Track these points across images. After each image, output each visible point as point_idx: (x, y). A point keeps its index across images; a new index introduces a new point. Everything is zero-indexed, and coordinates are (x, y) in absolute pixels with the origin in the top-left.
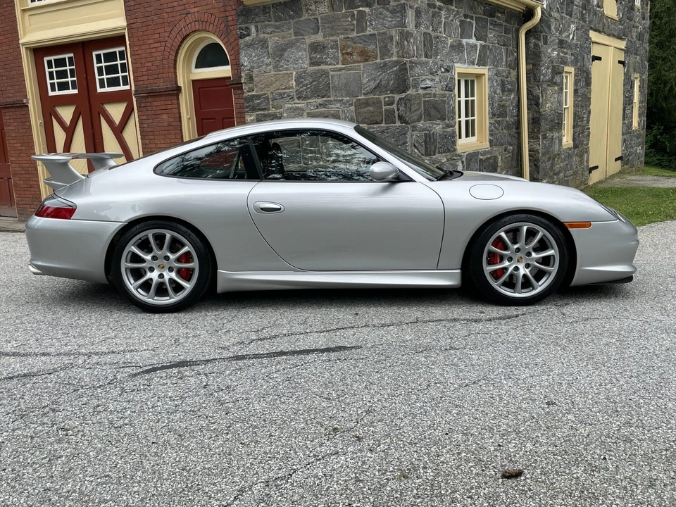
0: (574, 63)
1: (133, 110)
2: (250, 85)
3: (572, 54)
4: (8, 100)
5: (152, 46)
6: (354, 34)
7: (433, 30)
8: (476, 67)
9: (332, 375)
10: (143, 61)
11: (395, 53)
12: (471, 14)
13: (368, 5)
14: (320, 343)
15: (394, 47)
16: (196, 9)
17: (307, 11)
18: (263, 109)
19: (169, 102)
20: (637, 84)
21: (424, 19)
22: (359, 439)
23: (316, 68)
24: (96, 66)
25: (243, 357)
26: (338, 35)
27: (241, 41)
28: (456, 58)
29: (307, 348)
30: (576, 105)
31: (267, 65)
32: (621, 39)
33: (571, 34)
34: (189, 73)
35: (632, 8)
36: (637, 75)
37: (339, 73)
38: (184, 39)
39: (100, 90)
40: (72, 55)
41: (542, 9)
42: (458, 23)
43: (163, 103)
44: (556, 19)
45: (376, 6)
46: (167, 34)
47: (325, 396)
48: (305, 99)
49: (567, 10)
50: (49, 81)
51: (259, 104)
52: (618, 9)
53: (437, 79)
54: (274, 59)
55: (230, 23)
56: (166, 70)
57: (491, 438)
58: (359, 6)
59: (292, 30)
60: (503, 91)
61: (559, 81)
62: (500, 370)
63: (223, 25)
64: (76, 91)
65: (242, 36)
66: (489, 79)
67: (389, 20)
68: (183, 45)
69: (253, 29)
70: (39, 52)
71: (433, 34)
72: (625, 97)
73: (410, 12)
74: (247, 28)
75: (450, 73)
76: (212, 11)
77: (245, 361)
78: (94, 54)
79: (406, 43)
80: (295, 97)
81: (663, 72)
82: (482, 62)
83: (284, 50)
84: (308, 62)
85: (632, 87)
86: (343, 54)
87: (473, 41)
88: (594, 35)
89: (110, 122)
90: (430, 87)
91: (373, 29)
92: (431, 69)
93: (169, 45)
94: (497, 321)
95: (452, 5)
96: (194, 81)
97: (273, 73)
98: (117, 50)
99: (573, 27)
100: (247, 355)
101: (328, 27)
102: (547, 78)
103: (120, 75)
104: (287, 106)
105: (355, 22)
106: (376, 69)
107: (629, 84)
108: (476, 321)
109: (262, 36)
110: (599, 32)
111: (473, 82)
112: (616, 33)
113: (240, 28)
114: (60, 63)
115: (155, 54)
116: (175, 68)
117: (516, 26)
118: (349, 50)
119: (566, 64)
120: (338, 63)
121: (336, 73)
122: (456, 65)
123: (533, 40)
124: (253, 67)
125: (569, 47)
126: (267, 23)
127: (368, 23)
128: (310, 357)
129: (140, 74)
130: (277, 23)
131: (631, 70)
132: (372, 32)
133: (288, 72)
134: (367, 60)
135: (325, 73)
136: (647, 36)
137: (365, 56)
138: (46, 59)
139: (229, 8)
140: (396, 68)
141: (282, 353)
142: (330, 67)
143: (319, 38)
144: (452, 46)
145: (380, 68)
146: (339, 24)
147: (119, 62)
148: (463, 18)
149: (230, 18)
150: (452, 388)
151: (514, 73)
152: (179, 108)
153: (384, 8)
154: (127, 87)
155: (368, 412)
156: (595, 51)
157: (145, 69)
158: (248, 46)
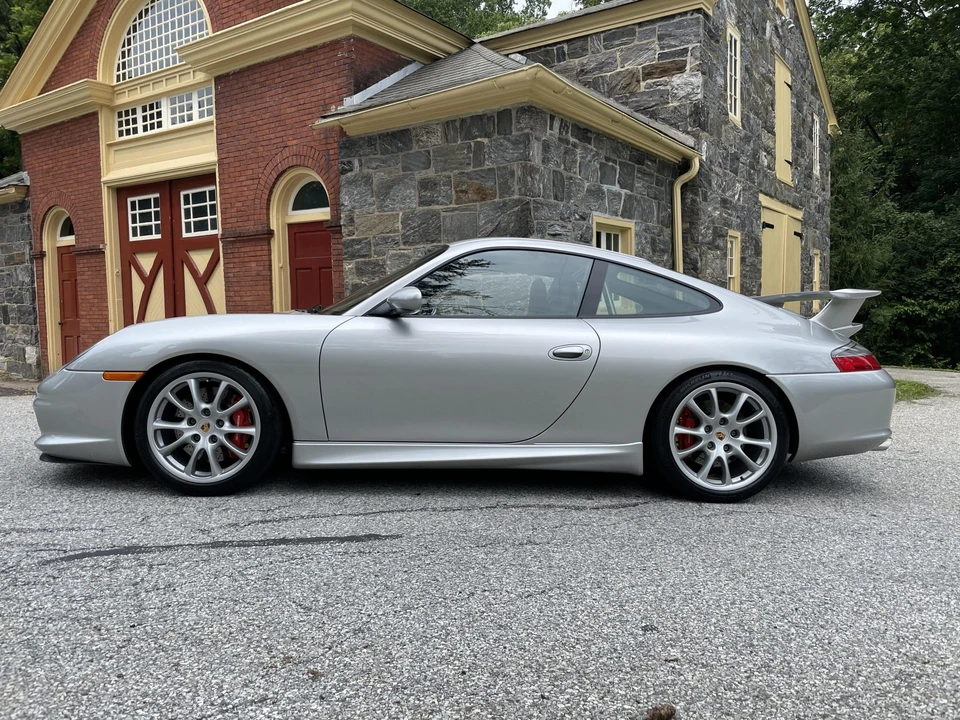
0: (742, 227)
1: (219, 259)
2: (351, 228)
3: (738, 217)
4: (84, 245)
5: (244, 184)
6: (471, 169)
7: (565, 169)
8: (620, 218)
9: (336, 574)
10: (233, 200)
11: (517, 191)
12: (614, 157)
13: (487, 135)
14: (346, 529)
15: (515, 183)
16: (295, 142)
17: (419, 141)
18: (364, 256)
19: (259, 248)
20: (817, 262)
21: (554, 154)
22: (315, 675)
23: (426, 208)
24: (183, 207)
25: (224, 544)
26: (452, 169)
27: (343, 177)
28: (594, 204)
29: (324, 535)
30: (743, 276)
31: (371, 204)
32: (797, 208)
33: (737, 193)
34: (282, 217)
35: (810, 176)
36: (818, 252)
37: (452, 213)
38: (280, 176)
39: (185, 235)
40: (157, 195)
41: (701, 161)
42: (598, 166)
43: (252, 249)
44: (717, 174)
45: (496, 136)
46: (261, 170)
47: (307, 604)
48: (411, 244)
49: (731, 167)
50: (131, 225)
51: (359, 250)
52: (794, 174)
53: (570, 226)
54: (379, 197)
55: (332, 158)
56: (257, 212)
57: (535, 682)
58: (476, 137)
59: (400, 164)
60: (654, 251)
61: (721, 244)
62: (588, 576)
63: (323, 160)
64: (159, 236)
65: (344, 172)
66: (636, 235)
67: (511, 153)
68: (278, 183)
69: (356, 163)
70: (123, 191)
71: (565, 174)
72: (803, 273)
73: (536, 145)
74: (350, 162)
75: (586, 222)
76: (312, 144)
77: (223, 549)
78: (182, 193)
79: (529, 179)
80: (401, 242)
81: (848, 253)
82: (627, 214)
83: (390, 187)
84: (417, 200)
85: (811, 263)
86: (456, 192)
87: (616, 188)
88: (764, 199)
89: (194, 272)
90: (560, 235)
91: (492, 163)
92: (562, 214)
93: (262, 182)
94: (606, 510)
95: (590, 143)
96: (290, 226)
97: (377, 213)
98: (207, 189)
99: (739, 186)
100: (230, 542)
101: (441, 161)
102: (707, 239)
103: (209, 217)
104: (392, 252)
105: (471, 155)
106: (495, 209)
107: (807, 260)
108: (577, 509)
109: (366, 171)
110: (771, 196)
111: (616, 236)
112: (791, 201)
113: (342, 163)
114: (145, 204)
115: (247, 193)
116: (268, 209)
117: (670, 178)
118: (464, 188)
119: (730, 226)
120: (451, 203)
121: (448, 214)
122: (594, 213)
123: (690, 196)
124: (354, 208)
125: (735, 208)
126: (372, 156)
127: (487, 156)
128: (317, 548)
129: (228, 216)
130: (383, 157)
131: (810, 245)
132: (491, 166)
133: (394, 213)
134: (484, 199)
135: (436, 214)
136: (828, 209)
137: (483, 195)
138: (130, 200)
139: (331, 140)
140: (516, 209)
141: (284, 541)
142: (442, 207)
143: (431, 173)
144: (589, 191)
145: (500, 208)
146: (453, 157)
147: (208, 203)
148: (604, 161)
149: (332, 152)
150: (506, 599)
151: (667, 231)
152: (270, 255)
153: (505, 138)
154: (215, 232)
155: (355, 632)
156: (766, 217)
157: (234, 210)
158: (350, 183)
